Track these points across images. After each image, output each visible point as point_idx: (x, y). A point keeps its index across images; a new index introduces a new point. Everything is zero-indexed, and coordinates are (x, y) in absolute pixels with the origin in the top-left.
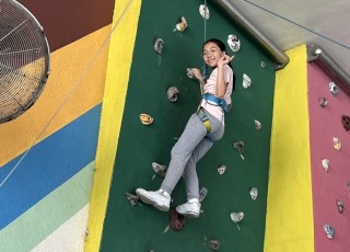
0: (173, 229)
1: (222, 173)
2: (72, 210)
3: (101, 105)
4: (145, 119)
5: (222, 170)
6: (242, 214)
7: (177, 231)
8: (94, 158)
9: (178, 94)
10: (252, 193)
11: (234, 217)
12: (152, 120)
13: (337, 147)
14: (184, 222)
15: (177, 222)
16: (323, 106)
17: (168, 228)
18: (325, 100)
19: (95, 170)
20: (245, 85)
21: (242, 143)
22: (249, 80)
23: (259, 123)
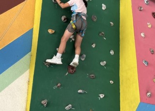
0: (70, 73)
1: (94, 47)
2: (21, 73)
3: (33, 29)
4: (50, 31)
5: (94, 46)
6: (105, 62)
7: (72, 73)
8: (30, 51)
10: (111, 53)
11: (102, 64)
12: (54, 31)
13: (150, 26)
14: (75, 70)
15: (71, 70)
16: (140, 10)
17: (67, 73)
18: (141, 8)
19: (31, 55)
20: (103, 8)
21: (103, 33)
22: (105, 6)
23: (112, 23)
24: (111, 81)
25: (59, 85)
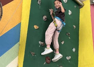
0: (47, 63)
1: (63, 44)
3: (21, 23)
6: (70, 57)
9: (47, 18)
10: (73, 50)
11: (67, 58)
12: (38, 27)
14: (50, 60)
15: (48, 61)
17: (45, 63)
19: (20, 45)
20: (69, 14)
21: (69, 33)
22: (71, 12)
23: (75, 26)
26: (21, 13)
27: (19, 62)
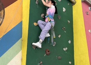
0: (47, 55)
1: (59, 37)
2: (17, 52)
3: (22, 21)
4: (35, 24)
6: (67, 48)
8: (22, 37)
9: (44, 16)
10: (69, 42)
11: (64, 49)
15: (48, 53)
16: (87, 14)
17: (45, 55)
18: (88, 12)
19: (22, 40)
20: (64, 11)
21: (65, 28)
22: (65, 9)
23: (69, 21)
24: (70, 62)
25: (41, 62)
26: (22, 12)
27: (22, 55)
